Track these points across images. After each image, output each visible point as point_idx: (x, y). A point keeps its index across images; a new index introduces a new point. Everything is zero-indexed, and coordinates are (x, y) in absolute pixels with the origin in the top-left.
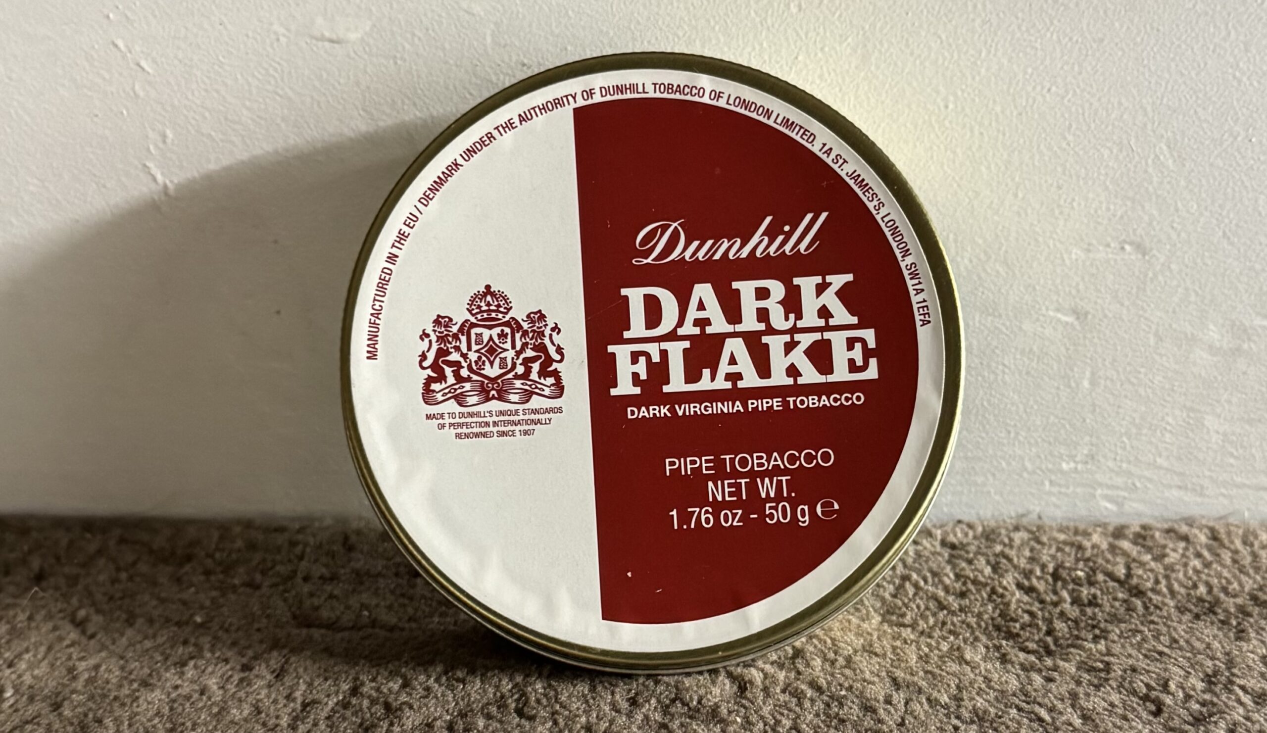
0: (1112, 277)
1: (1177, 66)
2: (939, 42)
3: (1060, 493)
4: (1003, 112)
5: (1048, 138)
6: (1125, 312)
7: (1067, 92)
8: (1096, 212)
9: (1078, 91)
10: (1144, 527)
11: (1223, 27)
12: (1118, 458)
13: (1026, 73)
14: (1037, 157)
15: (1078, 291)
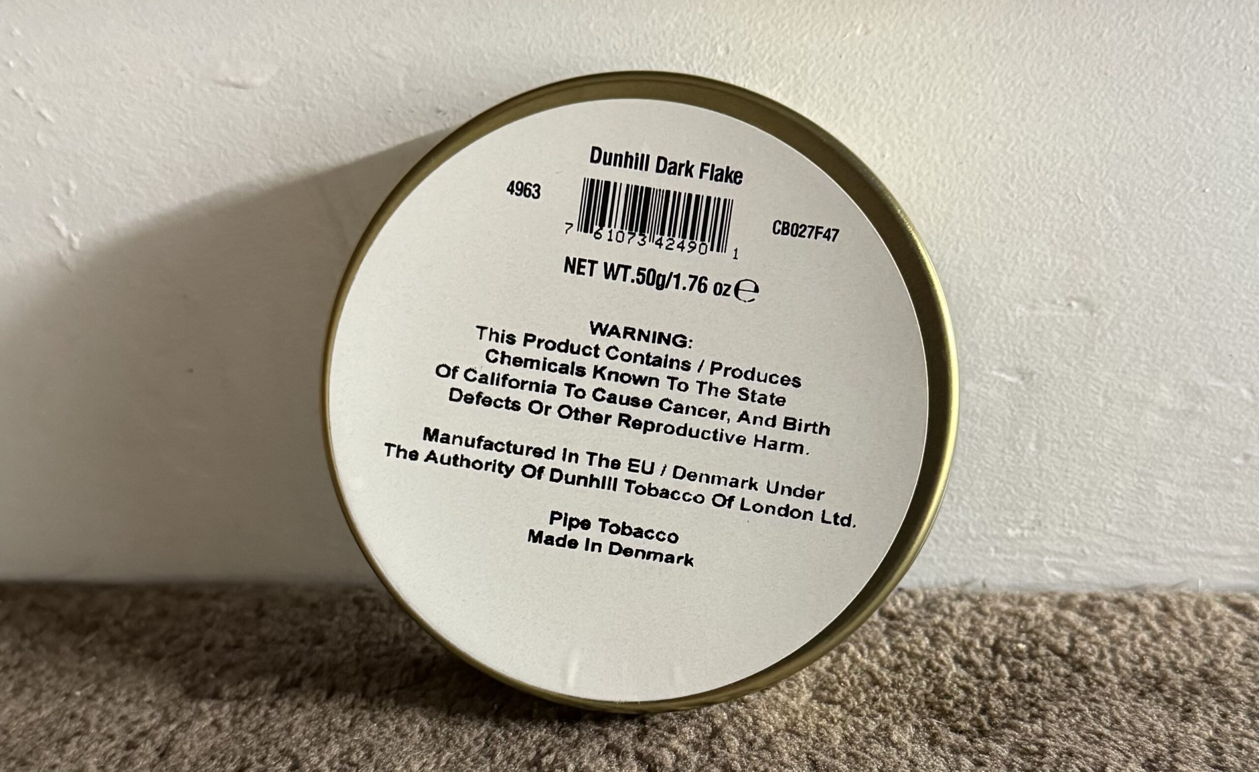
0: (1059, 336)
1: (1126, 111)
2: (874, 86)
3: (1006, 559)
4: (942, 161)
5: (990, 188)
6: (1072, 371)
7: (1010, 139)
8: (1041, 265)
9: (1021, 138)
10: (1092, 597)
11: (1174, 70)
12: (1066, 524)
13: (965, 119)
14: (979, 210)
15: (1023, 350)
